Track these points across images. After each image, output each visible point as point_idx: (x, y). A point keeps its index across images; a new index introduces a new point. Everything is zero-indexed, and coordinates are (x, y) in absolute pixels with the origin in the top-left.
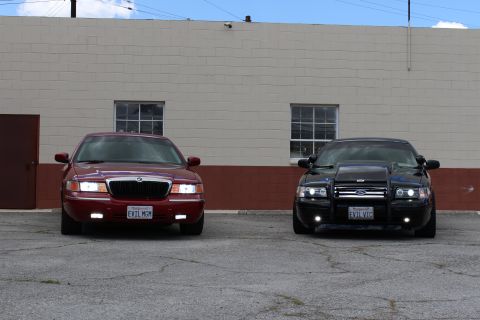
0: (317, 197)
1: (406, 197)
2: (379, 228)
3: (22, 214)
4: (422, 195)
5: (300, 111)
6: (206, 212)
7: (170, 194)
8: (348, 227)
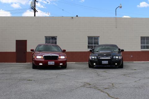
0: (94, 59)
1: (116, 59)
2: (109, 66)
3: (23, 64)
4: (120, 58)
5: (90, 38)
6: (67, 63)
7: (58, 59)
8: (102, 66)
